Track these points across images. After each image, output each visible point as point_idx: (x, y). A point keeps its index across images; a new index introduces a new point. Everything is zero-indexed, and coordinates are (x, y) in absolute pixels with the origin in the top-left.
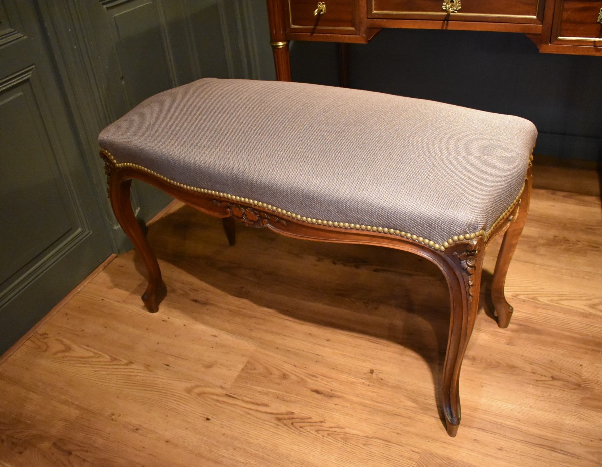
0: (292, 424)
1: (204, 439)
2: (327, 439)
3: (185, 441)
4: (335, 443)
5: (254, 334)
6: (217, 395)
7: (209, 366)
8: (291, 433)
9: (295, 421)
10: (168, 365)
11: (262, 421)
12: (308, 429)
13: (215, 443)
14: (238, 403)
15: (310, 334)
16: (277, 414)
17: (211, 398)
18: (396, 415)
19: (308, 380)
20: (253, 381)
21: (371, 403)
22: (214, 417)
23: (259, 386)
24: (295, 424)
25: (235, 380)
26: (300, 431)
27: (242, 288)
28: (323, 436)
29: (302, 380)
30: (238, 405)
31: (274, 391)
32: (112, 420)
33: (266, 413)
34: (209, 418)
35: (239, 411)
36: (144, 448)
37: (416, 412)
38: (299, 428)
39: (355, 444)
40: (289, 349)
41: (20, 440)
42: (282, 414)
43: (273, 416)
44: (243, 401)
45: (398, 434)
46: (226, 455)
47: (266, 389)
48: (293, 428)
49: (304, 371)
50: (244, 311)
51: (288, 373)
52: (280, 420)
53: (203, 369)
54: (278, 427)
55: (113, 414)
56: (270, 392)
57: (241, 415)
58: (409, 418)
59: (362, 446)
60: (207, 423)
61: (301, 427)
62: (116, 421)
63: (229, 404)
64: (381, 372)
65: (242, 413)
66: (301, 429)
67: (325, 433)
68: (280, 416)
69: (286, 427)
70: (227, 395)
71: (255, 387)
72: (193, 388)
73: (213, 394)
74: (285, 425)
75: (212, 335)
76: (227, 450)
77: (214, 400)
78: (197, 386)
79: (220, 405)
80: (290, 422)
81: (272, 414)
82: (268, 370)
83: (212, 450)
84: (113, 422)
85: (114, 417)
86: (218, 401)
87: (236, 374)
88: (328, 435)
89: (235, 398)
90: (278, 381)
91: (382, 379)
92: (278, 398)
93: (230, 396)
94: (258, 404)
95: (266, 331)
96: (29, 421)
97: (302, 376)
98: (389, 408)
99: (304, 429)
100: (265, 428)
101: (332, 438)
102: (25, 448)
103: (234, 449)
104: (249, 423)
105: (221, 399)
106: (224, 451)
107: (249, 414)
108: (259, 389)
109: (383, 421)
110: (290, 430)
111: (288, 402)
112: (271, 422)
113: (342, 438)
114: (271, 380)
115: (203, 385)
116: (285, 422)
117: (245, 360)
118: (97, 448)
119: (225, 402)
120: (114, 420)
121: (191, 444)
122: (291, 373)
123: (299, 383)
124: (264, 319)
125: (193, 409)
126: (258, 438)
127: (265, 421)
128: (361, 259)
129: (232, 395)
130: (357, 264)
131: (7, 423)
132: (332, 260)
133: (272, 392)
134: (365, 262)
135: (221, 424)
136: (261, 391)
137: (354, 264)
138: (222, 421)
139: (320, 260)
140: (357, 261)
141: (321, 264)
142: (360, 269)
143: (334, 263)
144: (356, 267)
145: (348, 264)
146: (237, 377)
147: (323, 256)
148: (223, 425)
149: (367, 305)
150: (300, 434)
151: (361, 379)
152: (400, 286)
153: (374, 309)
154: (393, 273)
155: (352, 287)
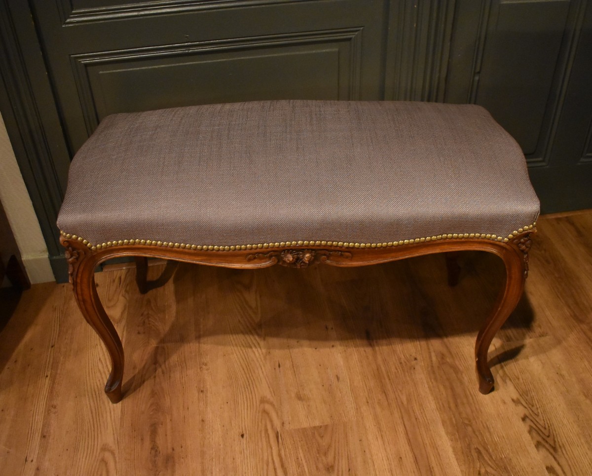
1: (222, 446)
3: (211, 433)
5: (364, 408)
6: (272, 426)
7: (299, 398)
10: (279, 366)
13: (222, 457)
14: (274, 448)
15: (401, 458)
17: (266, 423)
20: (307, 444)
22: (248, 439)
23: (303, 453)
25: (298, 429)
27: (416, 359)
30: (271, 448)
31: (306, 469)
32: (201, 368)
34: (245, 436)
35: (265, 455)
36: (188, 408)
40: (367, 451)
41: (149, 324)
44: (279, 450)
47: (304, 461)
50: (387, 380)
51: (336, 469)
53: (293, 395)
55: (206, 365)
56: (303, 466)
57: (263, 459)
60: (238, 438)
62: (201, 371)
63: (269, 442)
65: (265, 458)
70: (278, 432)
71: (301, 451)
72: (268, 402)
73: (271, 421)
75: (337, 376)
76: (220, 471)
77: (266, 426)
78: (272, 404)
79: (263, 435)
82: (328, 448)
83: (214, 460)
84: (199, 370)
85: (204, 367)
86: (266, 430)
87: (305, 425)
89: (278, 442)
90: (320, 466)
93: (277, 437)
94: (282, 466)
95: (375, 416)
102: (144, 333)
104: (257, 471)
105: (270, 431)
106: (218, 470)
107: (268, 465)
108: (301, 455)
114: (318, 459)
115: (276, 407)
117: (328, 421)
119: (269, 437)
120: (201, 369)
121: (211, 440)
122: (338, 471)
124: (389, 404)
125: (246, 418)
128: (555, 442)
129: (280, 437)
130: (543, 442)
131: (158, 305)
132: (527, 414)
133: (304, 469)
134: (555, 449)
135: (243, 450)
136: (299, 458)
137: (540, 439)
138: (247, 448)
139: (516, 402)
140: (548, 439)
141: (511, 405)
142: (538, 450)
143: (524, 419)
144: (538, 445)
145: (534, 434)
146: (302, 429)
147: (526, 401)
148: (244, 452)
155: (502, 459)
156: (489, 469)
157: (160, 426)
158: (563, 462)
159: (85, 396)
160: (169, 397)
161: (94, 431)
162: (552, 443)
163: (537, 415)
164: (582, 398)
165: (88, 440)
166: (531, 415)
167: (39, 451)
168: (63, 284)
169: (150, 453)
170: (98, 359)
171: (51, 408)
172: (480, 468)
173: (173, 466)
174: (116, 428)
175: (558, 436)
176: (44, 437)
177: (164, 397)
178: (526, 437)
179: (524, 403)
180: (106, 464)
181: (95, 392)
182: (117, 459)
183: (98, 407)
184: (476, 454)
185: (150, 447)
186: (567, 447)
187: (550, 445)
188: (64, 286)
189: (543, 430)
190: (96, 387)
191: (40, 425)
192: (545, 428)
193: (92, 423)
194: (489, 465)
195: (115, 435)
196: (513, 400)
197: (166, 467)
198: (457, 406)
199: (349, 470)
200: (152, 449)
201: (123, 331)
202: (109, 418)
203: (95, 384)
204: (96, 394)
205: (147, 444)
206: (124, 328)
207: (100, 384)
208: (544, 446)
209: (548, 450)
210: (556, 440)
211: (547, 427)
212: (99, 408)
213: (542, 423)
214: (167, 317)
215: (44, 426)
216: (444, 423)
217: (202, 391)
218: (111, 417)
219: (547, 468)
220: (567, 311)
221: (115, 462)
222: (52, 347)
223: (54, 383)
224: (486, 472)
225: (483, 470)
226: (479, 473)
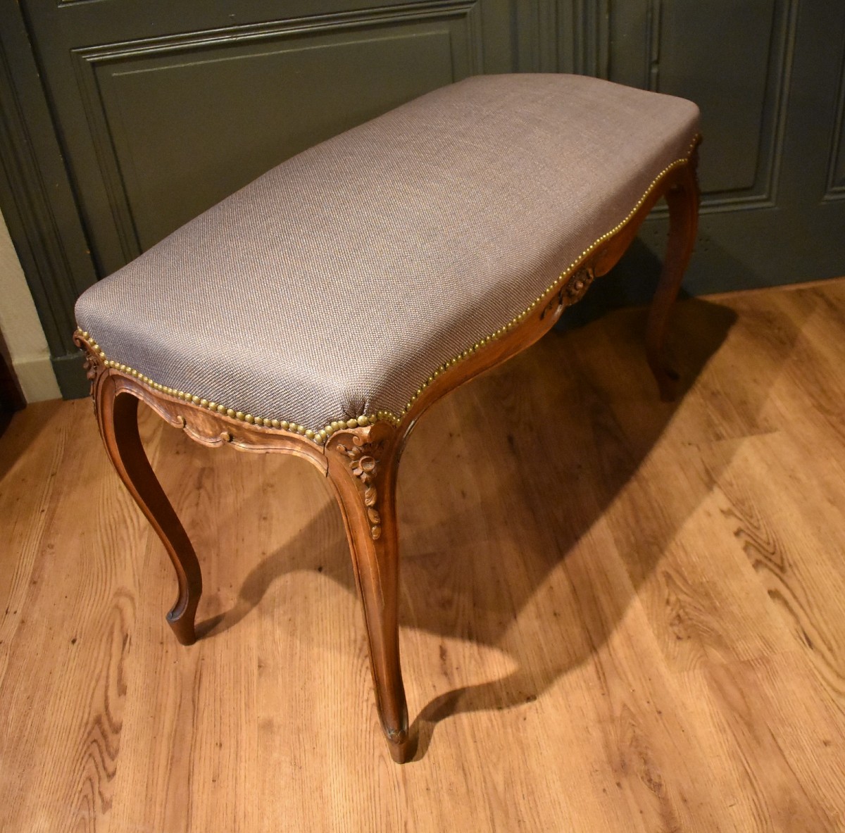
1: (289, 583)
4: (364, 719)
5: (500, 529)
12: (370, 677)
13: (288, 597)
18: (464, 770)
22: (327, 573)
26: (361, 671)
28: (367, 700)
34: (324, 570)
36: (243, 540)
37: (487, 794)
39: (376, 744)
40: (502, 581)
49: (472, 619)
50: (536, 494)
51: (455, 604)
54: (352, 643)
58: (469, 791)
59: (377, 754)
62: (265, 494)
64: (539, 711)
66: (364, 669)
67: (372, 700)
69: (358, 651)
74: (361, 650)
75: (462, 492)
76: (284, 613)
83: (276, 600)
90: (432, 600)
91: (525, 719)
95: (517, 538)
98: (472, 755)
99: (366, 672)
100: (342, 630)
102: (184, 453)
103: (289, 620)
104: (339, 613)
106: (281, 611)
109: (441, 759)
110: (355, 659)
112: (356, 633)
114: (429, 593)
116: (367, 647)
117: (445, 547)
122: (458, 607)
123: (446, 626)
124: (537, 522)
125: (326, 548)
126: (320, 634)
127: (355, 626)
128: (782, 559)
130: (765, 561)
132: (743, 527)
133: (408, 607)
134: (782, 569)
135: (320, 587)
136: (402, 593)
137: (760, 557)
138: (325, 585)
139: (727, 513)
140: (773, 558)
141: (720, 519)
142: (757, 571)
143: (737, 534)
144: (757, 565)
145: (752, 551)
147: (742, 512)
148: (321, 589)
149: (677, 622)
150: (356, 673)
151: (504, 693)
152: (767, 643)
153: (675, 637)
154: (791, 619)
155: (702, 583)
156: (682, 597)
157: (204, 562)
158: (793, 583)
159: (96, 531)
161: (106, 572)
162: (778, 562)
163: (758, 528)
164: (827, 505)
165: (97, 584)
166: (748, 528)
167: (26, 599)
168: (72, 401)
170: (117, 486)
171: (46, 548)
172: (669, 595)
174: (137, 568)
175: (788, 552)
176: (35, 583)
177: (210, 528)
178: (739, 555)
179: (738, 514)
180: (121, 611)
181: (110, 526)
182: (137, 605)
184: (664, 579)
186: (801, 565)
187: (775, 564)
188: (73, 403)
189: (765, 546)
190: (112, 520)
191: (30, 569)
192: (769, 544)
193: (104, 565)
194: (682, 591)
195: (137, 577)
196: (722, 511)
198: (637, 522)
199: (474, 605)
201: (155, 452)
202: (128, 557)
203: (111, 517)
204: (111, 529)
206: (156, 449)
207: (119, 517)
208: (766, 566)
209: (771, 570)
210: (784, 557)
211: (771, 541)
212: (115, 545)
213: (764, 537)
215: (35, 570)
216: (617, 541)
217: (265, 519)
218: (131, 554)
219: (770, 592)
220: (808, 401)
221: (134, 608)
222: (52, 475)
223: (52, 519)
224: (678, 600)
225: (673, 599)
226: (668, 602)
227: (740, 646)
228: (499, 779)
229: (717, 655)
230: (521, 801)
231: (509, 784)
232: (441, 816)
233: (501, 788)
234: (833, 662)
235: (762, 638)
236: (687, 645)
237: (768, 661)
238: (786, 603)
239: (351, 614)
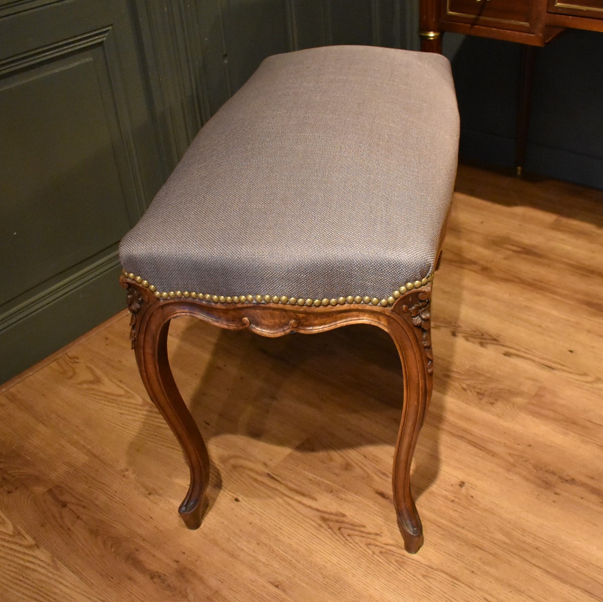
0: (339, 529)
1: (226, 523)
2: (378, 558)
4: (386, 564)
6: (257, 472)
8: (334, 539)
9: (343, 525)
10: (208, 424)
11: (301, 516)
12: (357, 539)
13: (237, 531)
14: (279, 488)
16: (324, 512)
17: (248, 475)
18: (477, 547)
19: (376, 477)
20: (306, 464)
21: (450, 524)
22: (245, 499)
23: (311, 473)
24: (342, 530)
25: (285, 458)
26: (347, 540)
28: (374, 553)
29: (369, 475)
30: (277, 490)
31: (328, 482)
32: (124, 476)
33: (310, 507)
34: (240, 499)
35: (277, 498)
36: (151, 518)
38: (346, 536)
39: (412, 572)
41: (13, 476)
42: (330, 514)
43: (318, 513)
44: (286, 486)
45: (473, 572)
46: (245, 549)
47: (319, 478)
48: (339, 535)
49: (374, 465)
51: (352, 463)
52: (324, 520)
54: (320, 528)
55: (127, 470)
56: (323, 482)
57: (280, 504)
58: (495, 555)
59: (420, 577)
60: (234, 505)
61: (349, 535)
62: (128, 478)
63: (268, 487)
64: (474, 487)
65: (281, 501)
66: (348, 538)
67: (377, 550)
68: (327, 516)
69: (330, 530)
70: (268, 474)
71: (306, 473)
72: (230, 457)
73: (251, 470)
74: (330, 528)
76: (248, 542)
77: (251, 477)
78: (235, 457)
79: (257, 486)
80: (338, 525)
81: (318, 510)
83: (231, 538)
84: (124, 479)
85: (127, 473)
86: (256, 480)
87: (286, 452)
88: (381, 552)
89: (277, 481)
90: (337, 471)
91: (472, 497)
92: (331, 492)
93: (273, 478)
94: (303, 495)
96: (29, 457)
97: (369, 472)
98: (471, 536)
99: (351, 538)
100: (303, 526)
101: (385, 557)
102: (16, 488)
103: (258, 544)
104: (286, 516)
105: (259, 478)
106: (245, 543)
107: (289, 504)
108: (311, 475)
109: (458, 551)
110: (334, 535)
111: (341, 499)
112: (313, 521)
113: (397, 561)
114: (329, 468)
115: (243, 456)
116: (331, 524)
117: (304, 435)
118: (96, 505)
119: (263, 483)
120: (126, 476)
121: (208, 525)
122: (357, 464)
123: (363, 479)
126: (291, 537)
127: (307, 517)
128: (490, 336)
129: (274, 476)
130: (483, 341)
131: (4, 454)
132: (452, 330)
133: (326, 483)
134: (495, 340)
135: (251, 510)
136: (312, 478)
137: (480, 340)
138: (253, 507)
139: (436, 327)
140: (485, 337)
141: (435, 331)
142: (486, 348)
143: (454, 335)
144: (482, 344)
145: (470, 339)
146: (288, 456)
148: (253, 511)
149: (481, 396)
150: (345, 543)
151: (444, 492)
152: (533, 380)
153: (490, 405)
154: (529, 362)
155: (468, 370)
156: (468, 382)
157: (137, 553)
158: (510, 344)
160: (117, 523)
162: (490, 338)
163: (459, 327)
164: (477, 298)
166: (455, 329)
169: (155, 583)
172: (460, 385)
173: (195, 574)
174: (85, 592)
175: (487, 331)
177: (112, 526)
178: (468, 345)
179: (443, 325)
181: (17, 579)
183: (38, 590)
185: (148, 578)
186: (502, 333)
187: (490, 340)
189: (475, 333)
194: (464, 379)
196: (433, 327)
197: (187, 581)
199: (365, 457)
200: (152, 578)
204: (20, 580)
205: (141, 578)
207: (15, 568)
208: (487, 343)
209: (492, 344)
211: (475, 330)
212: (42, 589)
213: (468, 329)
214: (28, 458)
218: (66, 586)
219: (505, 355)
224: (468, 385)
225: (464, 386)
226: (464, 389)
227: (524, 388)
228: (499, 536)
229: (519, 400)
230: (525, 539)
231: (508, 535)
232: (497, 579)
233: (507, 540)
234: (570, 370)
235: (528, 379)
236: (499, 404)
237: (545, 388)
238: (517, 356)
239: (295, 512)
